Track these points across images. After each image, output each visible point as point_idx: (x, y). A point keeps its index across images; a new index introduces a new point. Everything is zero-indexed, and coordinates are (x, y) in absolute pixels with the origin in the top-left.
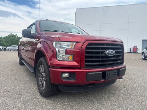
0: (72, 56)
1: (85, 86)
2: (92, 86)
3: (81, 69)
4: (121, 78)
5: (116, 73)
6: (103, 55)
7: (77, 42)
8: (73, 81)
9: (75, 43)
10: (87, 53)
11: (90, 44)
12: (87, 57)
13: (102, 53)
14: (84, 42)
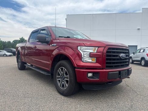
0: (96, 58)
1: (106, 84)
2: (111, 83)
3: (103, 70)
4: (129, 78)
5: (127, 73)
6: (118, 58)
7: (99, 47)
8: (97, 79)
9: (97, 48)
10: (107, 56)
11: (109, 49)
12: (107, 59)
13: (117, 56)
14: (105, 47)
